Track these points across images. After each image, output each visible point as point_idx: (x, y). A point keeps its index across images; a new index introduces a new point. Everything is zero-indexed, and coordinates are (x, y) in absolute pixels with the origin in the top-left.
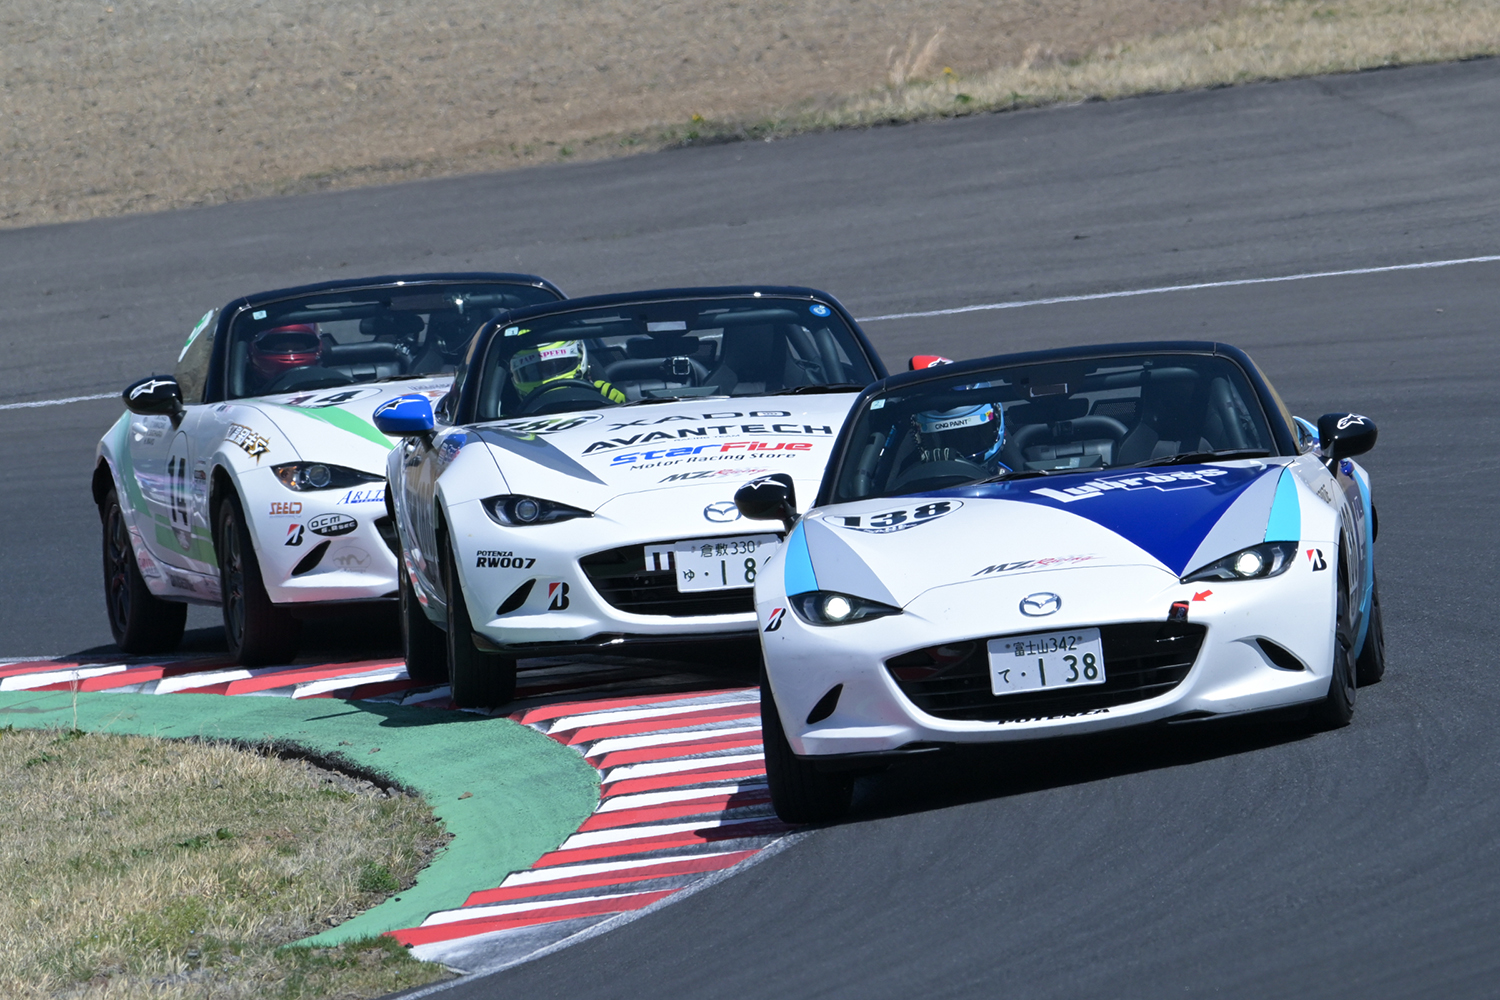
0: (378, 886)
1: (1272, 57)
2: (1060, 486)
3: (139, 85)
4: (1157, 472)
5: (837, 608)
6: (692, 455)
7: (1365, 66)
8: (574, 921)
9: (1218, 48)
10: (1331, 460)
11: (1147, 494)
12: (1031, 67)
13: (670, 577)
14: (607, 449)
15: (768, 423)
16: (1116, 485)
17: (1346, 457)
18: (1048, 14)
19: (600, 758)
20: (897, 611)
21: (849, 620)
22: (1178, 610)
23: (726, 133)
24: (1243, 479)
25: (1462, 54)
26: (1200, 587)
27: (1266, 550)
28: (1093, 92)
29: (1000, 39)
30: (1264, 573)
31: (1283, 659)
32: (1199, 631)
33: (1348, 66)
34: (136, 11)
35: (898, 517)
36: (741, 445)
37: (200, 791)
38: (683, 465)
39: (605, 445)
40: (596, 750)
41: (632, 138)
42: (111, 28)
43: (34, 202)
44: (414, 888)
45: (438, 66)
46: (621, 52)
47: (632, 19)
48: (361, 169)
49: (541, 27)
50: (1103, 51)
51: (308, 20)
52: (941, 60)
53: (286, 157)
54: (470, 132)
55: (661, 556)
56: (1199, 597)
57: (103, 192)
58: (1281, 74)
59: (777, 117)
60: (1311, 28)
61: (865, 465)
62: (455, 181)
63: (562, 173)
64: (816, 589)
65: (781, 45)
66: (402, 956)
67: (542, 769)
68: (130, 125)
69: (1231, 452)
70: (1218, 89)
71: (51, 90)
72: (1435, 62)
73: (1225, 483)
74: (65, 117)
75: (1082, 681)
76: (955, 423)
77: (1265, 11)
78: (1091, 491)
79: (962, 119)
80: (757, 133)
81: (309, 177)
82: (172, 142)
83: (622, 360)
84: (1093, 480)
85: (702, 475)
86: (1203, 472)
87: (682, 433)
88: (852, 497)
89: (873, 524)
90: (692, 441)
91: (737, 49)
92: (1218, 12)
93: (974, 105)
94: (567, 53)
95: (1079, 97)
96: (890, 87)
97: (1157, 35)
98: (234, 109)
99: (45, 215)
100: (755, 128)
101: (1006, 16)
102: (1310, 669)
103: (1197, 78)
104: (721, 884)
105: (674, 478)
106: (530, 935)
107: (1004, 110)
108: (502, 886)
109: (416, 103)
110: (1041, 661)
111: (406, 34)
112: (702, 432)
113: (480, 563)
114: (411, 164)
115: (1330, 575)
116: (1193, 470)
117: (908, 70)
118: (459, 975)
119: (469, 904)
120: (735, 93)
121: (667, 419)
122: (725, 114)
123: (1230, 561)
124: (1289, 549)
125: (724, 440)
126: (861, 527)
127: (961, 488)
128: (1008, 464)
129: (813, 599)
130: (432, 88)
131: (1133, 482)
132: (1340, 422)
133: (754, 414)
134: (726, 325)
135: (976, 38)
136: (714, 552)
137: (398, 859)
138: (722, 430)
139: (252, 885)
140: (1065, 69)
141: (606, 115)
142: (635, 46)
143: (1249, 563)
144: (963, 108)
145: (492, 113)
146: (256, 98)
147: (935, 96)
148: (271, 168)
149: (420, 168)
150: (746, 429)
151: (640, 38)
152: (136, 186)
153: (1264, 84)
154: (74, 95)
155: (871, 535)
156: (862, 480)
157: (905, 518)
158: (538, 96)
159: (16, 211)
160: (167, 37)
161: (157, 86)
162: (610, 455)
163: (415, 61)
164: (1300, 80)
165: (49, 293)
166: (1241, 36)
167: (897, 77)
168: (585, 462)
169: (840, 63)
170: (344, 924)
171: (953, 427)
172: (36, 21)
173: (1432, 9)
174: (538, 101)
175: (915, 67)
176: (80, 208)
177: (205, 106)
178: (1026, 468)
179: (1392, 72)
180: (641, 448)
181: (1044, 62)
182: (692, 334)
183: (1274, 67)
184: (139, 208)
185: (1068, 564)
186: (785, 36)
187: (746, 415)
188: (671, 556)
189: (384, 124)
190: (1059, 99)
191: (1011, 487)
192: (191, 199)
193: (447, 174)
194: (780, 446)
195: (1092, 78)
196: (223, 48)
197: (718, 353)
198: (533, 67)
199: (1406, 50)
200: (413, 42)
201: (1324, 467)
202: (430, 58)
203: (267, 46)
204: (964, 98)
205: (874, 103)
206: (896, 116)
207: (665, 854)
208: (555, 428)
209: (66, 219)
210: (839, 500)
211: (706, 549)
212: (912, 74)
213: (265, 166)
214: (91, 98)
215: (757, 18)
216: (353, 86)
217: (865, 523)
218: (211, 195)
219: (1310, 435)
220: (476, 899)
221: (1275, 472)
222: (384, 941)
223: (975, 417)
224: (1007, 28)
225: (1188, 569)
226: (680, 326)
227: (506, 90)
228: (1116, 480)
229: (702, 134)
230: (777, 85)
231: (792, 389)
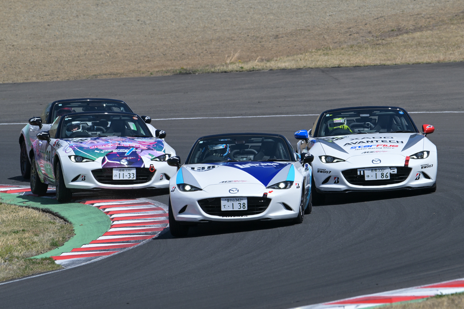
0: (55, 245)
1: (312, 63)
2: (241, 164)
3: (61, 51)
4: (263, 163)
5: (188, 188)
6: (370, 147)
7: (333, 66)
8: (93, 257)
9: (301, 60)
10: (303, 163)
11: (260, 168)
12: (258, 61)
13: (363, 176)
14: (349, 145)
15: (388, 140)
16: (254, 165)
17: (307, 163)
18: (265, 49)
19: (113, 218)
20: (201, 190)
21: (190, 191)
22: (265, 195)
23: (188, 72)
24: (282, 166)
25: (354, 65)
26: (270, 190)
27: (286, 183)
28: (271, 68)
29: (254, 54)
30: (285, 188)
31: (288, 208)
32: (270, 200)
33: (328, 66)
34: (63, 34)
35: (203, 168)
36: (381, 145)
37: (22, 219)
38: (367, 150)
39: (349, 144)
40: (113, 216)
41: (168, 71)
42: (57, 37)
43: (32, 77)
44: (63, 246)
45: (128, 51)
46: (169, 51)
47: (173, 44)
48: (105, 74)
49: (153, 44)
50: (275, 59)
51: (101, 39)
52: (239, 58)
53: (90, 70)
54: (132, 67)
55: (361, 172)
56: (270, 192)
57: (48, 75)
58: (313, 67)
59: (199, 69)
60: (322, 57)
61: (197, 156)
62: (126, 79)
63: (151, 79)
64: (183, 183)
65: (205, 52)
66: (53, 263)
67: (100, 220)
68: (58, 60)
69: (280, 160)
70: (299, 70)
71: (41, 50)
72: (348, 67)
73: (278, 166)
74: (43, 57)
75: (242, 209)
76: (217, 148)
77: (313, 52)
78: (248, 166)
79: (241, 73)
80: (194, 72)
81: (94, 75)
82: (66, 65)
83: (353, 122)
84: (248, 163)
85: (372, 152)
86: (273, 164)
87: (367, 142)
88: (193, 163)
89: (198, 169)
90: (370, 144)
91: (195, 52)
92: (303, 51)
93: (244, 69)
94: (157, 50)
95: (268, 69)
96: (226, 64)
97: (288, 56)
98: (81, 58)
99: (34, 80)
100: (194, 71)
101: (256, 49)
102: (294, 211)
103: (294, 67)
104: (127, 251)
105: (365, 152)
106: (82, 260)
107: (250, 71)
108: (81, 247)
109: (121, 60)
110: (233, 204)
111: (123, 44)
112: (372, 142)
113: (318, 172)
114: (117, 74)
115: (300, 189)
116: (271, 163)
117: (231, 60)
118: (64, 268)
119: (72, 251)
120: (193, 62)
121: (364, 138)
122: (188, 67)
123: (278, 185)
124: (292, 183)
125: (377, 144)
126: (195, 170)
127: (218, 163)
128: (230, 158)
129: (182, 185)
130: (126, 56)
131: (257, 165)
132: (306, 155)
133: (385, 138)
134: (379, 115)
135: (248, 54)
136: (374, 171)
137: (61, 239)
138: (377, 141)
139: (26, 243)
140: (266, 62)
141: (163, 66)
142: (173, 50)
143: (282, 185)
144: (241, 70)
145: (138, 63)
146: (86, 56)
147: (235, 67)
148: (87, 73)
149: (119, 75)
150: (382, 141)
151: (174, 48)
152: (56, 74)
153: (309, 69)
154: (46, 52)
155: (197, 172)
156: (196, 159)
157: (205, 169)
158: (149, 60)
159: (28, 78)
160: (69, 40)
161: (65, 51)
162: (350, 146)
163: (123, 50)
164: (318, 69)
165: (30, 98)
166: (306, 57)
167: (228, 62)
168: (344, 148)
169: (217, 57)
170: (45, 253)
171: (216, 149)
172: (41, 35)
173: (350, 54)
174: (149, 61)
175: (232, 60)
176: (42, 79)
177: (75, 57)
178: (234, 159)
179: (338, 68)
180: (357, 145)
181: (262, 60)
182: (371, 117)
183: (312, 65)
184: (55, 80)
185: (241, 182)
186: (206, 50)
187: (383, 138)
188: (364, 171)
189: (113, 64)
190: (263, 69)
191: (229, 164)
192: (67, 78)
193: (124, 77)
194: (391, 146)
195: (271, 65)
196: (81, 44)
197: (377, 121)
198: (149, 53)
199: (342, 64)
200: (124, 46)
201: (301, 165)
202: (127, 50)
203: (91, 44)
204: (242, 68)
205: (222, 67)
206: (226, 71)
207: (118, 243)
208: (337, 139)
209: (39, 81)
210: (190, 163)
211: (372, 170)
212: (232, 61)
213: (85, 72)
214: (50, 53)
215: (201, 45)
216: (108, 55)
217: (196, 169)
218: (71, 78)
219: (299, 157)
220: (74, 250)
221: (290, 165)
222: (50, 259)
223: (221, 147)
224: (255, 52)
225: (268, 185)
226: (368, 115)
227: (142, 58)
228: (254, 164)
229: (182, 72)
230: (202, 61)
231: (394, 131)
